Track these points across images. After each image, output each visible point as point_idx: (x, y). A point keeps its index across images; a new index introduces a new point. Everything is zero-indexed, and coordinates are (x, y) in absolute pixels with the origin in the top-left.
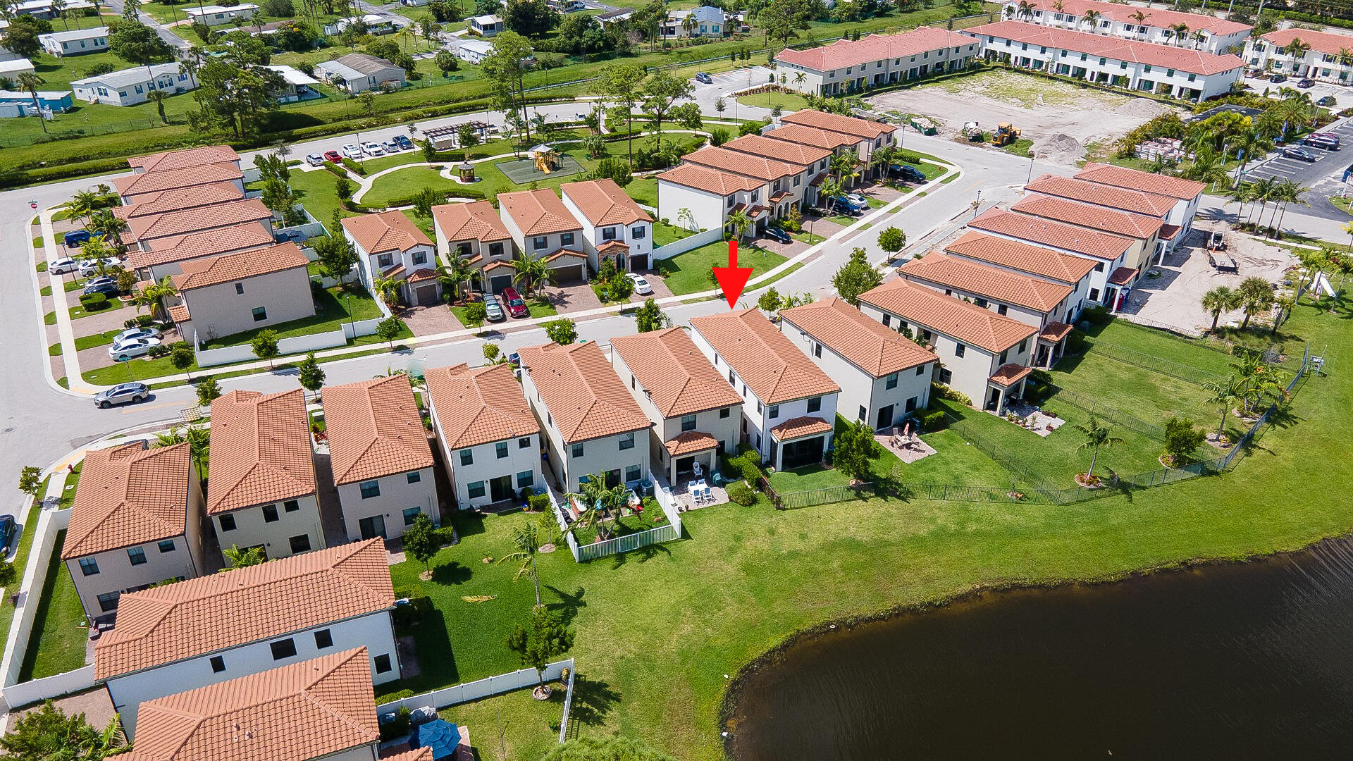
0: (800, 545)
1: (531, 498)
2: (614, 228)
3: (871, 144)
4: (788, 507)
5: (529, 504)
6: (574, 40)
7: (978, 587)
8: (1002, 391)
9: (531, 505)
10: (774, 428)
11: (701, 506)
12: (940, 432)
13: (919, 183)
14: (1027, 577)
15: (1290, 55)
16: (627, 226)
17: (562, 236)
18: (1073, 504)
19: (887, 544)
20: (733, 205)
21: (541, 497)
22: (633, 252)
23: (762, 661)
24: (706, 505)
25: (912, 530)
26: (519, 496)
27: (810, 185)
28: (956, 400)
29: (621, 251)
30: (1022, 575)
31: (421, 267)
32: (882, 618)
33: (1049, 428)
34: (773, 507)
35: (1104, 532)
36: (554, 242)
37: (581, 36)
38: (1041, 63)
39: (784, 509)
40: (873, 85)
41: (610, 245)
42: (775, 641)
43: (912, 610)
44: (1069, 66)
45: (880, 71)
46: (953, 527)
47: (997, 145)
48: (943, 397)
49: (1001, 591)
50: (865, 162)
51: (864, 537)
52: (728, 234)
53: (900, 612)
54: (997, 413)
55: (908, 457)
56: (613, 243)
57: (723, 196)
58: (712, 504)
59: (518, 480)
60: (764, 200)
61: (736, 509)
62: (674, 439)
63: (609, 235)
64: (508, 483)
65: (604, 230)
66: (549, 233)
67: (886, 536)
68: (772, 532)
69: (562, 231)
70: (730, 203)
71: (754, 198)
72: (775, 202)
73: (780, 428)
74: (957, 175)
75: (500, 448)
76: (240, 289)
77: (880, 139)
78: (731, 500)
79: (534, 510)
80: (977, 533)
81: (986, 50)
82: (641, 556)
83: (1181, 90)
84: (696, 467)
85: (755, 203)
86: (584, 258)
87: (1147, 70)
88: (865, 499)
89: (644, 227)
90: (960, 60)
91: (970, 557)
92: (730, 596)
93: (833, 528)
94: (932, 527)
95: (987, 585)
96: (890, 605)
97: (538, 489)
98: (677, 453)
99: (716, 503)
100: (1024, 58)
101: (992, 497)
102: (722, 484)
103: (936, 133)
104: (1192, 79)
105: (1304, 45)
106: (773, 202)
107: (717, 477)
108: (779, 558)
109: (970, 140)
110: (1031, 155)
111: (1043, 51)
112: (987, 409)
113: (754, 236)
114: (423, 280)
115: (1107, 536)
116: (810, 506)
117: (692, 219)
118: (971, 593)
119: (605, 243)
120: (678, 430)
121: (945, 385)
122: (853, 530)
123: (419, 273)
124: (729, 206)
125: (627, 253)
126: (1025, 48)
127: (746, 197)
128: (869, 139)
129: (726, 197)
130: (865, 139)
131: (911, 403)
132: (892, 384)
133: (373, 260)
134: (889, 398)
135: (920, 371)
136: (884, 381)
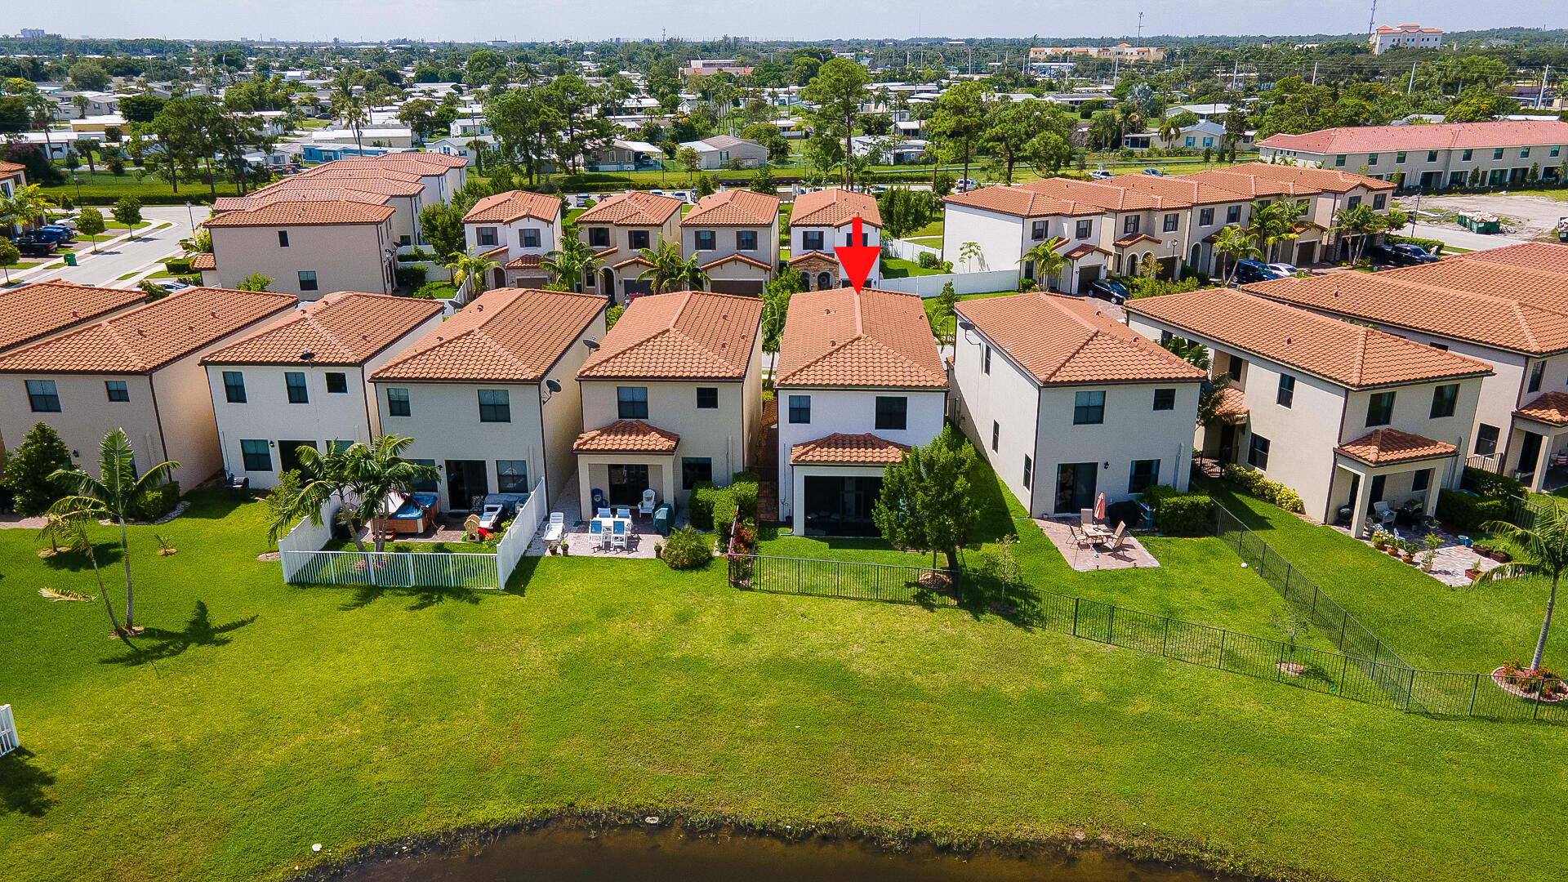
2: (821, 234)
3: (1338, 202)
4: (758, 587)
7: (1080, 836)
8: (1363, 476)
11: (600, 554)
12: (1195, 540)
14: (1230, 846)
16: (837, 228)
17: (740, 234)
18: (1456, 718)
19: (914, 692)
20: (1046, 238)
23: (429, 842)
24: (610, 555)
25: (987, 680)
27: (1204, 241)
28: (1273, 501)
30: (1216, 841)
31: (531, 251)
32: (779, 835)
33: (1472, 573)
35: (1526, 803)
36: (726, 241)
39: (746, 589)
40: (1417, 187)
41: (808, 255)
42: (495, 810)
43: (869, 840)
45: (1433, 167)
46: (1093, 696)
48: (1248, 491)
49: (1140, 863)
50: (1323, 230)
51: (868, 668)
52: (1028, 280)
53: (833, 835)
54: (1352, 533)
55: (1087, 562)
56: (813, 254)
57: (1024, 218)
58: (622, 555)
60: (1106, 240)
61: (653, 571)
62: (599, 430)
63: (812, 242)
66: (719, 226)
67: (918, 678)
68: (683, 618)
69: (742, 225)
70: (1038, 234)
71: (1083, 232)
72: (1126, 247)
76: (284, 240)
77: (1358, 197)
78: (660, 558)
80: (1143, 721)
82: (414, 600)
84: (649, 499)
85: (1087, 242)
86: (766, 269)
88: (929, 607)
91: (1098, 767)
92: (490, 702)
93: (815, 638)
94: (1041, 685)
95: (1107, 837)
96: (820, 813)
99: (631, 556)
101: (1232, 660)
103: (1500, 231)
106: (1120, 246)
112: (1336, 524)
113: (1075, 291)
114: (525, 268)
115: (1534, 812)
116: (804, 594)
117: (982, 261)
118: (1049, 843)
119: (804, 254)
120: (610, 412)
121: (1258, 471)
122: (856, 649)
123: (525, 259)
124: (1036, 239)
125: (836, 274)
127: (1065, 225)
128: (1335, 193)
129: (1029, 223)
130: (1325, 192)
131: (1144, 473)
132: (1090, 414)
133: (470, 233)
134: (1083, 446)
135: (1164, 400)
136: (1067, 402)
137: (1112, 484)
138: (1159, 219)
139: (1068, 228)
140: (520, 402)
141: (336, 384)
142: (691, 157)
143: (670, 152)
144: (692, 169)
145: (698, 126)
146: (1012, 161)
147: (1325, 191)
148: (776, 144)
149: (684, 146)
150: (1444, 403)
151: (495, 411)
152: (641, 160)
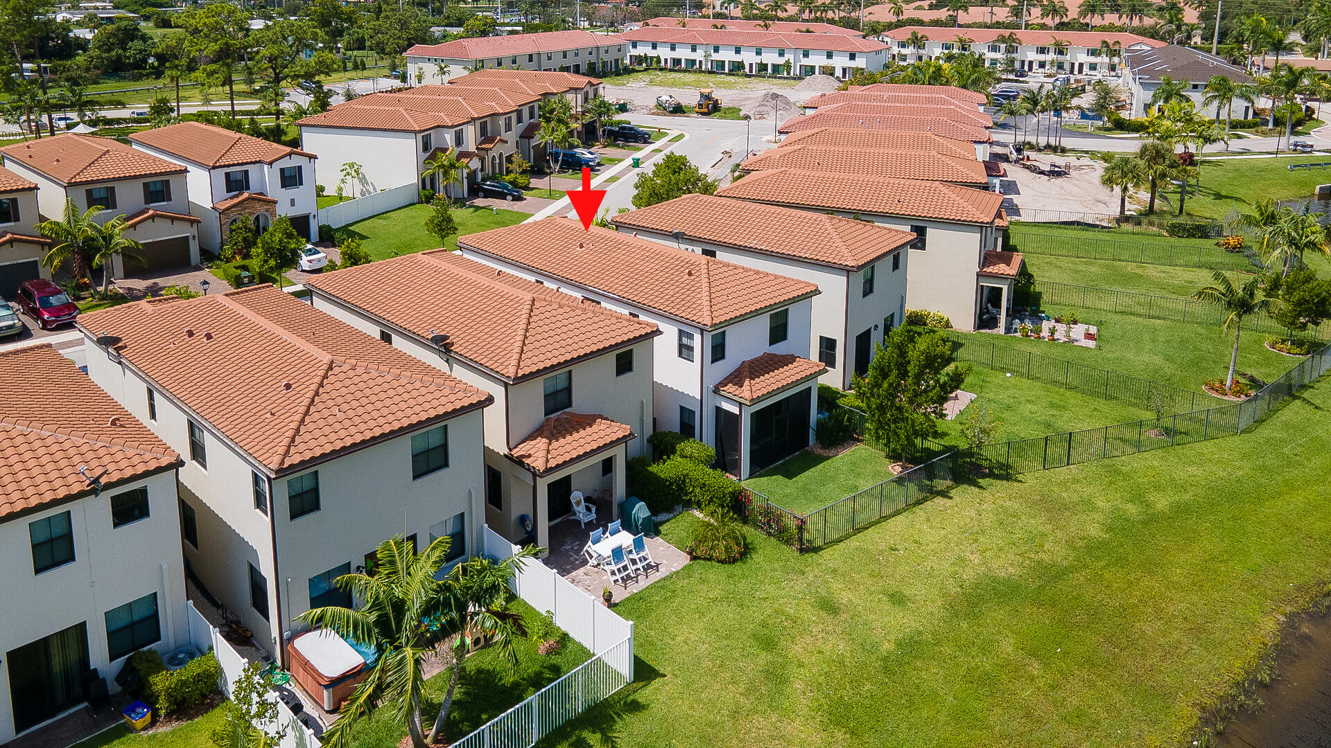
0: (903, 622)
1: (161, 682)
2: (246, 172)
3: (579, 96)
4: (819, 542)
5: (149, 701)
6: (114, 53)
8: (1005, 288)
9: (162, 705)
10: (724, 383)
11: (634, 588)
13: (645, 142)
15: (911, 48)
16: (271, 164)
17: (146, 185)
20: (430, 150)
21: (193, 668)
22: (284, 210)
24: (643, 583)
25: (1073, 532)
26: (114, 688)
27: (521, 137)
29: (260, 209)
33: (1089, 336)
34: (791, 552)
36: (130, 196)
37: (125, 50)
38: (693, 62)
39: (816, 550)
41: (240, 198)
44: (723, 62)
47: (703, 114)
50: (577, 119)
51: (1007, 567)
52: (427, 191)
54: (1001, 329)
56: (246, 195)
57: (416, 132)
58: (655, 577)
59: (110, 634)
60: (470, 144)
61: (716, 574)
62: (531, 437)
63: (236, 183)
64: (74, 656)
65: (227, 175)
66: (119, 179)
67: (1043, 557)
68: (829, 607)
69: (146, 176)
70: (426, 147)
71: (458, 140)
72: (487, 150)
73: (736, 378)
74: (681, 136)
75: (43, 536)
77: (587, 92)
78: (694, 558)
79: (170, 716)
81: (631, 56)
83: (844, 70)
84: (578, 503)
85: (460, 149)
86: (192, 221)
87: (806, 55)
88: (944, 494)
89: (300, 168)
90: (611, 62)
97: (178, 649)
98: (552, 464)
99: (663, 572)
100: (674, 59)
102: (652, 529)
103: (627, 111)
104: (852, 57)
105: (922, 37)
106: (483, 149)
107: (641, 511)
108: (889, 666)
109: (671, 112)
110: (747, 117)
111: (694, 49)
113: (466, 195)
116: (859, 530)
117: (363, 180)
119: (232, 198)
120: (535, 412)
124: (426, 149)
125: (273, 214)
126: (673, 49)
127: (447, 137)
128: (576, 89)
129: (420, 136)
147: (571, 89)
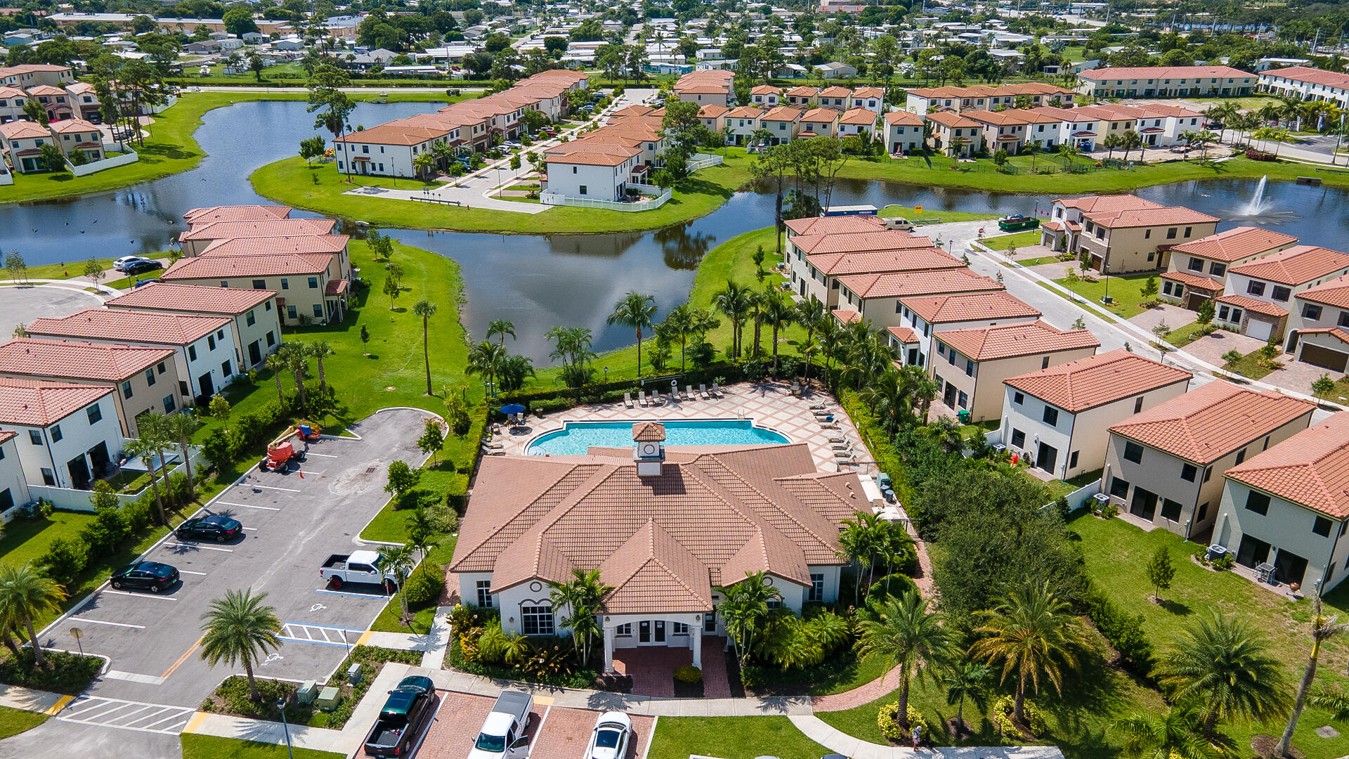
45: (1151, 87)
130: (1046, 94)
131: (912, 145)
132: (901, 132)
133: (754, 98)
134: (900, 138)
135: (916, 130)
136: (896, 129)
137: (906, 147)
138: (976, 101)
139: (943, 102)
140: (788, 125)
141: (750, 122)
142: (820, 73)
143: (810, 70)
144: (820, 78)
145: (824, 56)
146: (944, 79)
148: (861, 67)
149: (817, 67)
150: (974, 133)
151: (783, 127)
152: (796, 74)
